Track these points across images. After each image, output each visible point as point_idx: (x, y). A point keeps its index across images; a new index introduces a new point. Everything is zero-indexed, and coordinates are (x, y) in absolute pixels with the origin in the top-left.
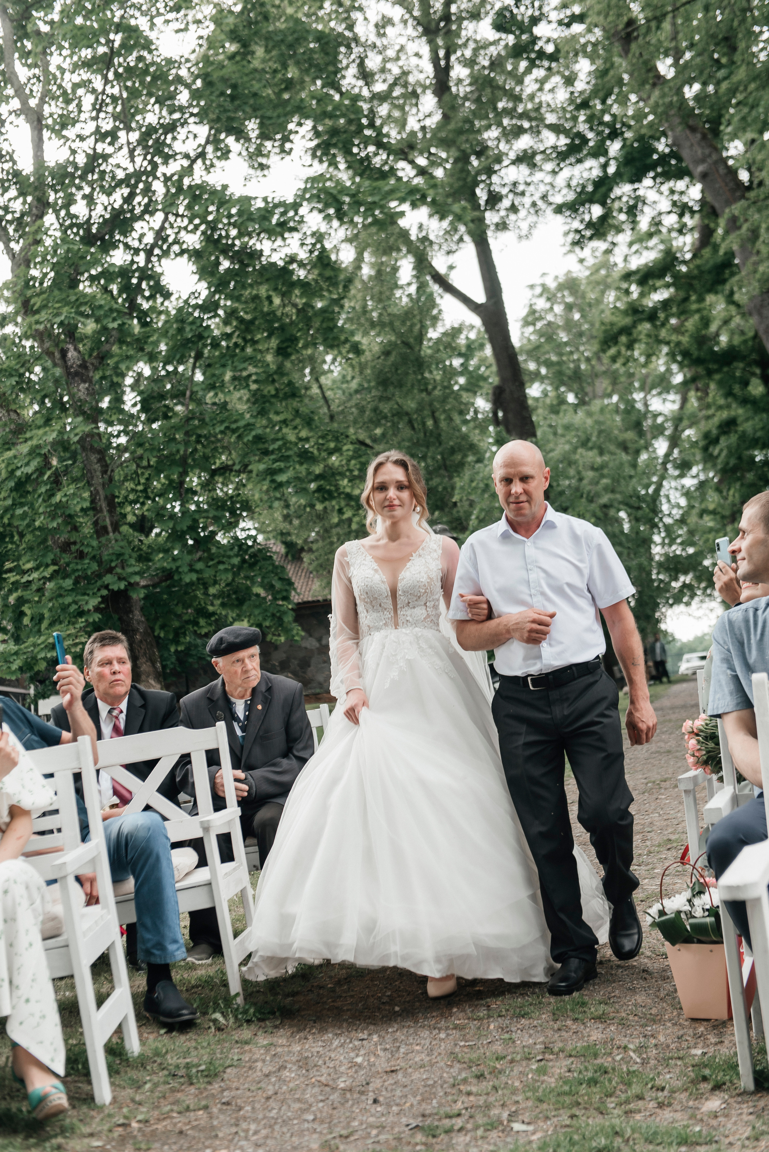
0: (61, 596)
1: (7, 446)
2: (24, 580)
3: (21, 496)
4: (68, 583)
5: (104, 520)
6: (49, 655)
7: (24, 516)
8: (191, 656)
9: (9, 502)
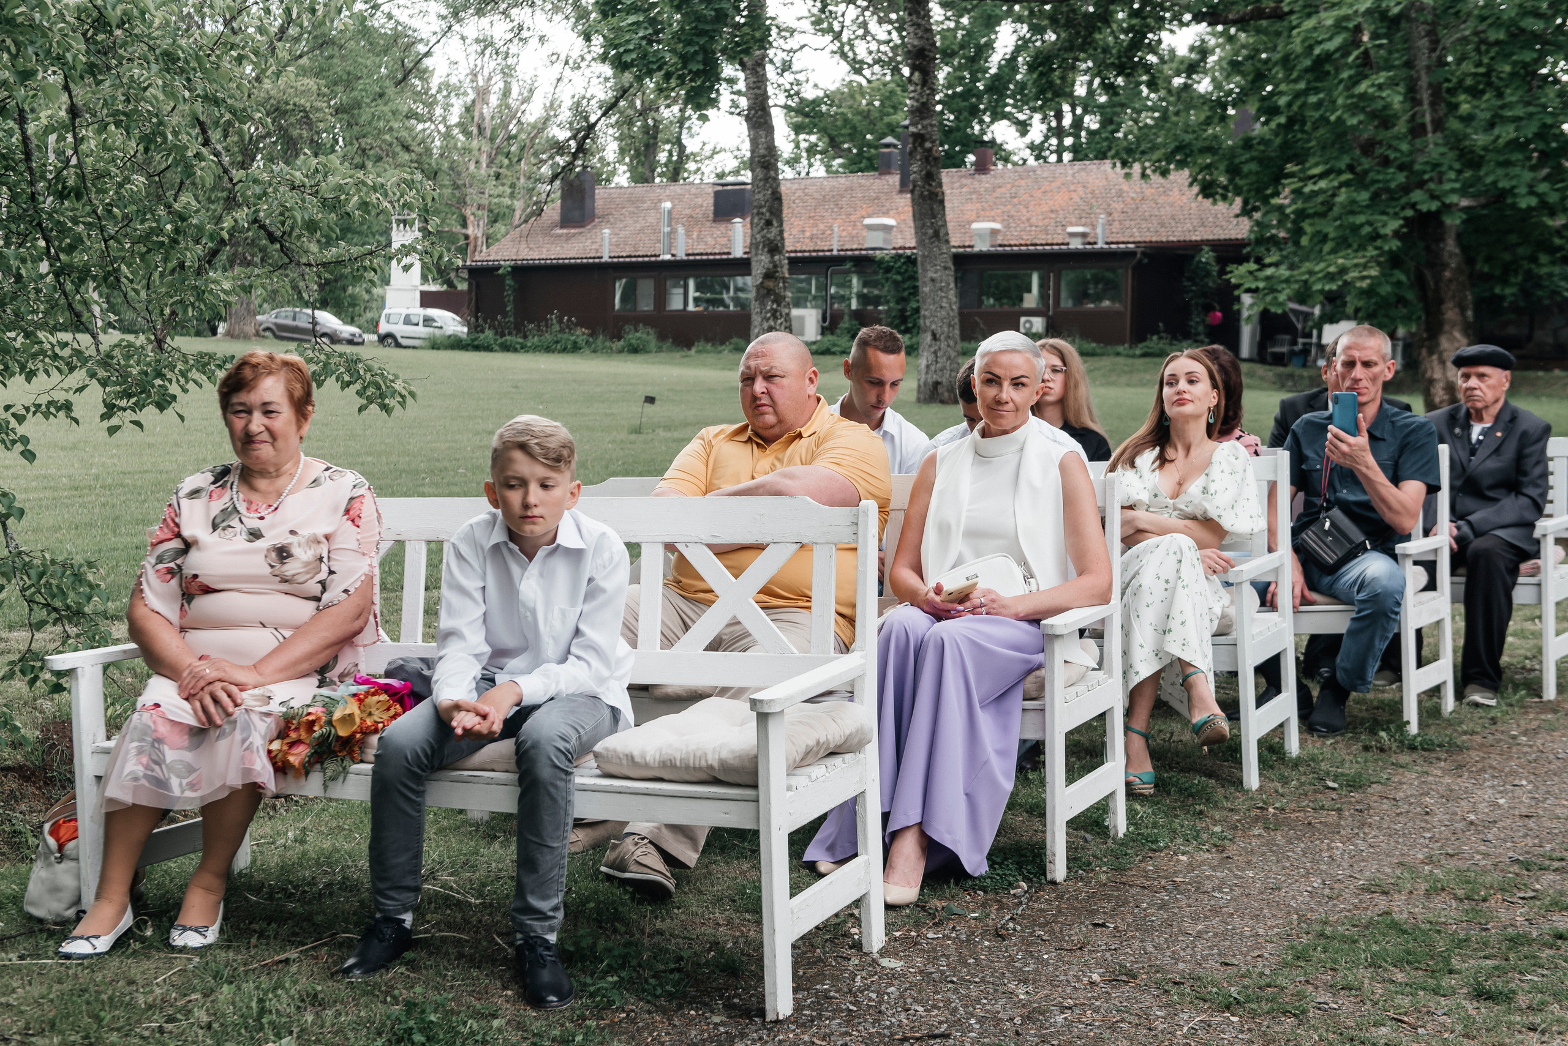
0: (1353, 213)
1: (1308, 10)
2: (1307, 190)
3: (1317, 79)
4: (1364, 196)
5: (1423, 116)
6: (1327, 288)
7: (1318, 105)
8: (1541, 287)
9: (1302, 85)
